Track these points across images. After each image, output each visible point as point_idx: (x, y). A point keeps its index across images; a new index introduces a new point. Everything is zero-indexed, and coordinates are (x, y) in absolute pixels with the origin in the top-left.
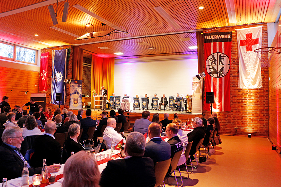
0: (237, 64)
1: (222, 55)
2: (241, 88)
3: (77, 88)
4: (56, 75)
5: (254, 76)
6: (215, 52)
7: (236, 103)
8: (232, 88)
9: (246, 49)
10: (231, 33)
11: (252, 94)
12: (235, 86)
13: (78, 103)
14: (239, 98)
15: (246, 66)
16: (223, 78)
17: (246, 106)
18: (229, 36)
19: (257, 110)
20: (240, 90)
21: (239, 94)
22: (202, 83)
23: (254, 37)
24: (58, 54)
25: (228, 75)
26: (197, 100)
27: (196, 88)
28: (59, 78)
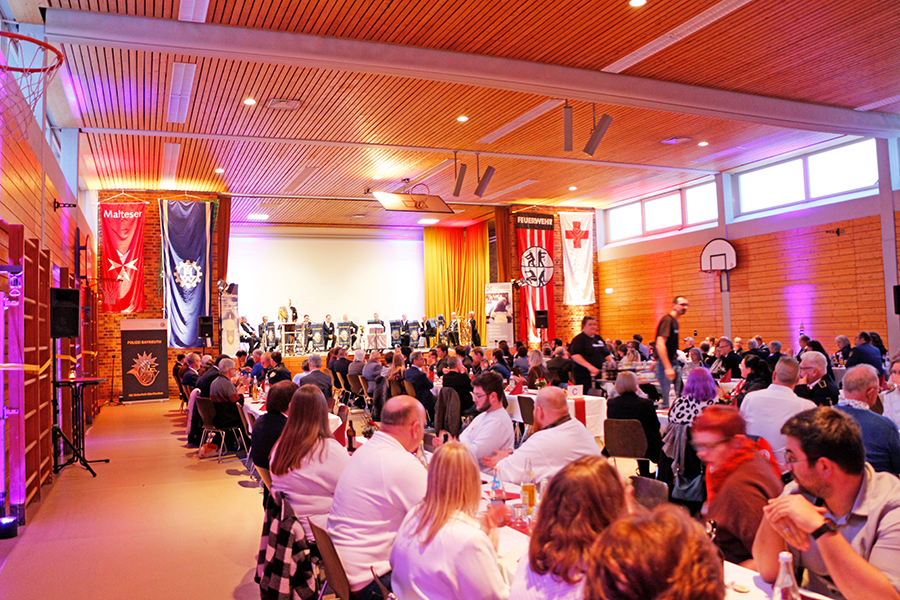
0: (562, 267)
1: (543, 251)
2: (567, 303)
4: (178, 268)
5: (584, 288)
6: (532, 246)
8: (556, 304)
9: (573, 245)
10: (551, 217)
11: (580, 313)
12: (560, 301)
13: (235, 341)
14: (565, 319)
15: (574, 270)
16: (545, 287)
18: (549, 222)
20: (566, 307)
21: (565, 314)
22: (510, 295)
23: (583, 228)
24: (181, 212)
25: (550, 284)
26: (500, 324)
27: (495, 304)
28: (188, 278)
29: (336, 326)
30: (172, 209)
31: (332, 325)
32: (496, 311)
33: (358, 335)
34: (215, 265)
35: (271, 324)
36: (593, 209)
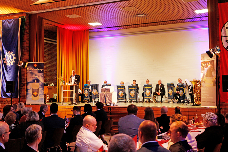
3: (37, 73)
4: (6, 55)
13: (39, 95)
22: (215, 62)
30: (4, 24)
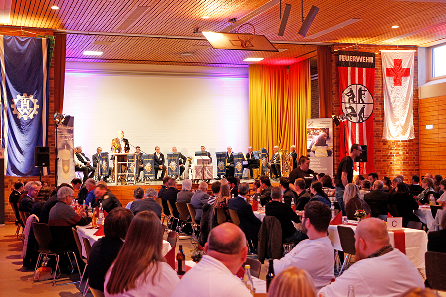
0: (382, 104)
1: (363, 88)
2: (387, 138)
3: (66, 134)
5: (403, 123)
6: (353, 83)
7: (380, 161)
8: (375, 139)
9: (393, 82)
10: (373, 55)
11: (399, 148)
12: (379, 136)
13: (70, 170)
14: (384, 153)
15: (394, 107)
16: (364, 123)
17: (393, 166)
18: (371, 60)
19: (407, 170)
20: (385, 142)
21: (384, 148)
22: (331, 130)
23: (405, 66)
24: (17, 47)
25: (370, 120)
26: (321, 158)
27: (316, 138)
28: (25, 111)
29: (165, 157)
30: (9, 44)
31: (162, 156)
32: (316, 145)
33: (186, 166)
34: (52, 99)
35: (106, 154)
36: (415, 47)
